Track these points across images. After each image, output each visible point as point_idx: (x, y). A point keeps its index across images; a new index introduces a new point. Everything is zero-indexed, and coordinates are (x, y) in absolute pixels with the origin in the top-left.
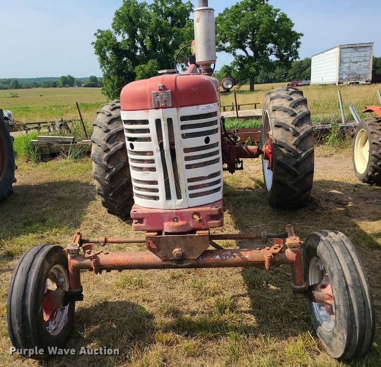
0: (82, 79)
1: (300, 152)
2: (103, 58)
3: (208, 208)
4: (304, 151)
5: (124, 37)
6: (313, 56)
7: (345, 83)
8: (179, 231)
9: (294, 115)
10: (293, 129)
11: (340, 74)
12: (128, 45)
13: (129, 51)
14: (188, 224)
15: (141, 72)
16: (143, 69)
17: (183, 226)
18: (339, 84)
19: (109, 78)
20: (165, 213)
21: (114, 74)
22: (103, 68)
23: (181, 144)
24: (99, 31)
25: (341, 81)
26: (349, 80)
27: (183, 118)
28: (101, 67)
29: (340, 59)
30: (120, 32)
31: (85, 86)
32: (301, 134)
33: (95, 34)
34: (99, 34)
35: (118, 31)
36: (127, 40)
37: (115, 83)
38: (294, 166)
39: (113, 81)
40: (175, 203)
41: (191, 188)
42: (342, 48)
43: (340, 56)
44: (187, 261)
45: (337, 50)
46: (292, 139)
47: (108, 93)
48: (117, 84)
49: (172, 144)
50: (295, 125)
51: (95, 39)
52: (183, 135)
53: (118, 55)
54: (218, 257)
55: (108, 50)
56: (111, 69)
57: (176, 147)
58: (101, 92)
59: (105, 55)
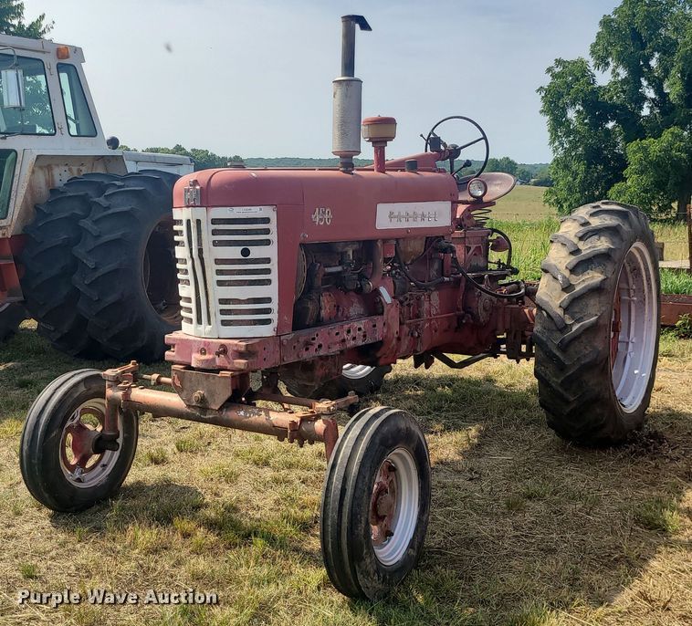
0: (534, 167)
1: (569, 322)
2: (558, 122)
3: (236, 342)
4: (578, 321)
5: (618, 74)
8: (203, 366)
9: (576, 252)
10: (564, 277)
12: (624, 92)
13: (622, 107)
14: (214, 360)
15: (639, 155)
16: (645, 149)
17: (207, 360)
19: (566, 167)
20: (195, 341)
21: (579, 158)
22: (557, 143)
23: (211, 253)
24: (559, 62)
27: (214, 221)
28: (552, 142)
30: (607, 64)
31: (536, 184)
32: (577, 289)
33: (549, 70)
34: (558, 70)
35: (602, 62)
36: (624, 81)
37: (578, 180)
38: (559, 347)
39: (575, 175)
40: (205, 329)
41: (223, 312)
44: (210, 411)
46: (560, 297)
47: (558, 202)
48: (582, 182)
49: (200, 251)
50: (571, 271)
51: (547, 80)
52: (214, 242)
53: (594, 116)
54: (242, 413)
55: (573, 104)
56: (574, 147)
57: (205, 255)
58: (543, 198)
59: (564, 114)
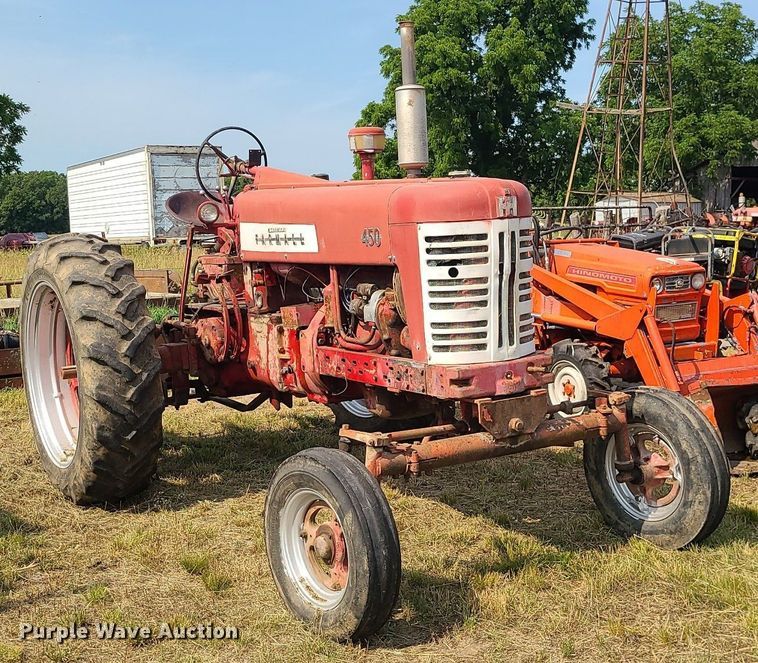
6: (69, 168)
7: (170, 241)
11: (156, 219)
14: (522, 381)
17: (517, 384)
18: (156, 242)
20: (498, 366)
25: (161, 236)
26: (178, 233)
29: (154, 182)
40: (508, 351)
41: (521, 329)
42: (155, 153)
43: (153, 173)
44: (522, 438)
45: (143, 156)
52: (520, 255)
54: (552, 428)
